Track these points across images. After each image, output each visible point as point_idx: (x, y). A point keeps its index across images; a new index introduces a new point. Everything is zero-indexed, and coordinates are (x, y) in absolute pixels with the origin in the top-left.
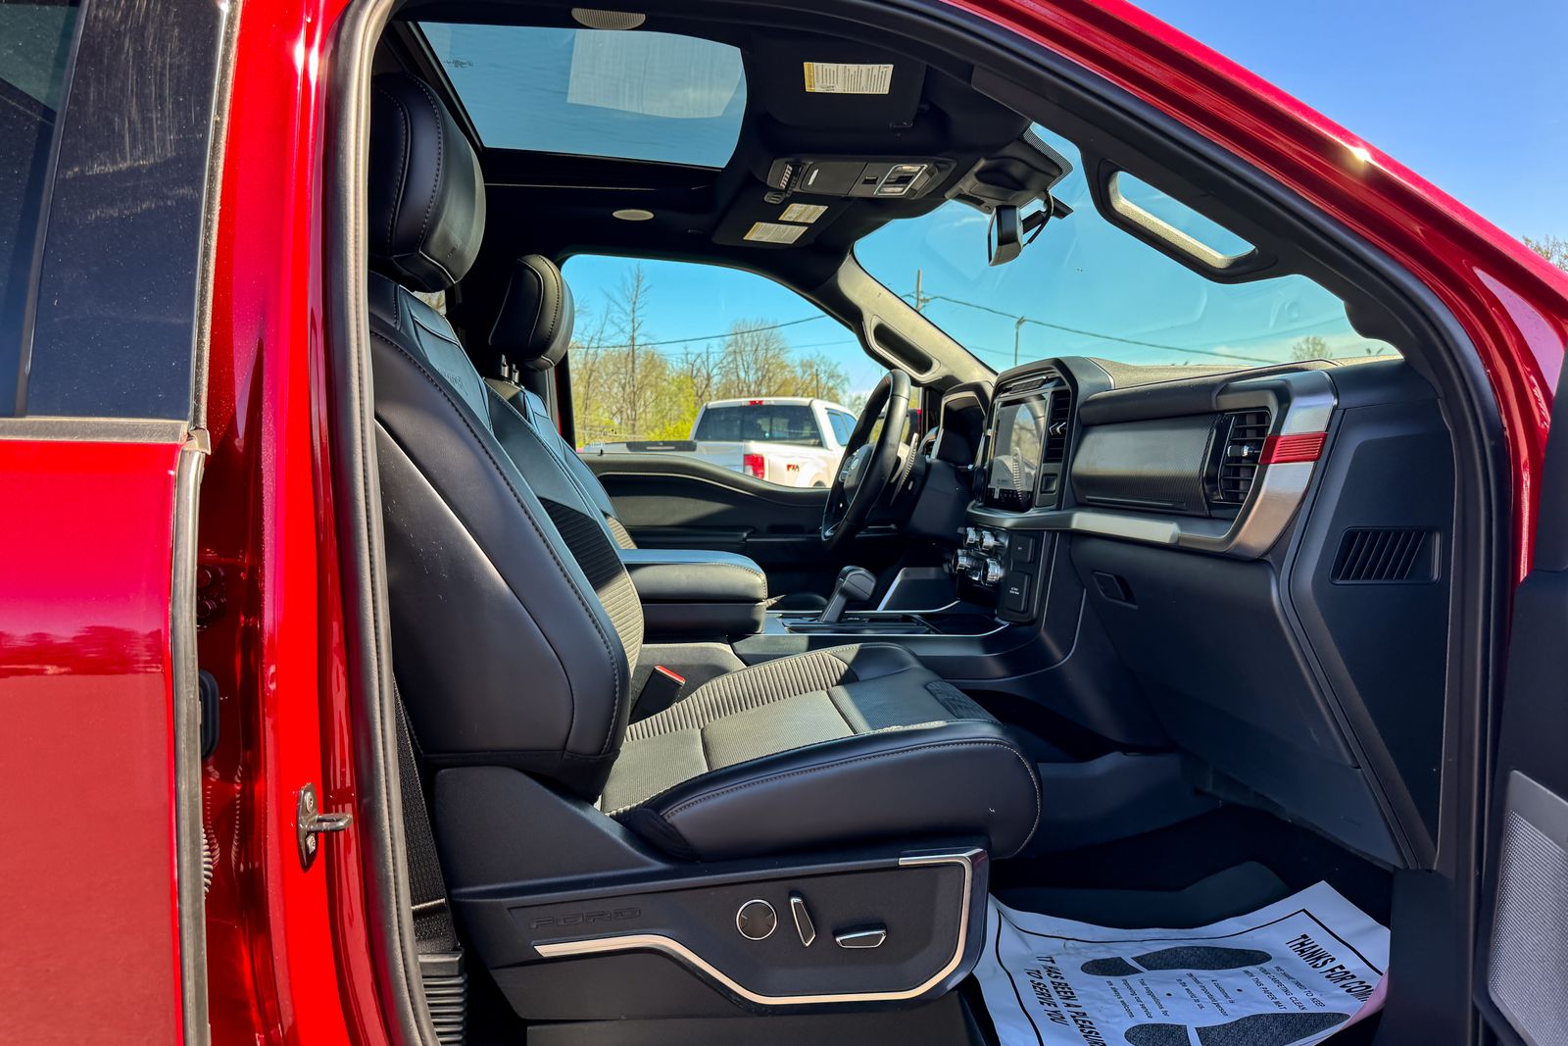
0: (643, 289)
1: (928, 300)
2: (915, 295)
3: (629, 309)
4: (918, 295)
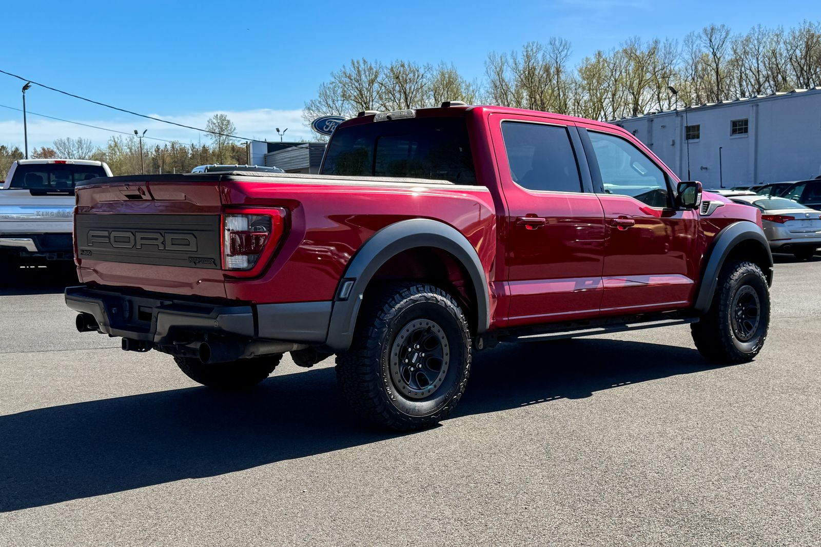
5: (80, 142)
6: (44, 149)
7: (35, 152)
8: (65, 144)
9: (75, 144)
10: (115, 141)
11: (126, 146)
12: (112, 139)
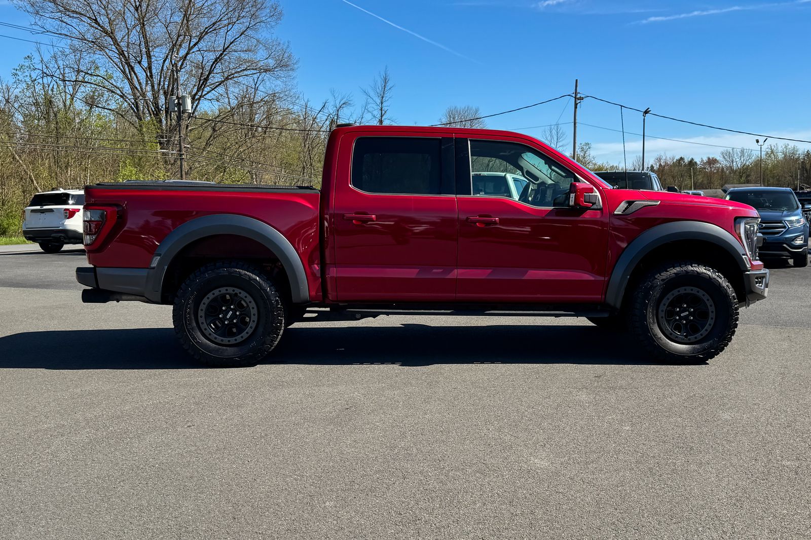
0: (388, 88)
1: (582, 99)
2: (574, 95)
3: (379, 101)
4: (576, 95)
5: (742, 151)
6: (709, 159)
7: (702, 161)
8: (730, 153)
9: (739, 153)
10: (771, 149)
11: (781, 152)
12: (769, 147)
